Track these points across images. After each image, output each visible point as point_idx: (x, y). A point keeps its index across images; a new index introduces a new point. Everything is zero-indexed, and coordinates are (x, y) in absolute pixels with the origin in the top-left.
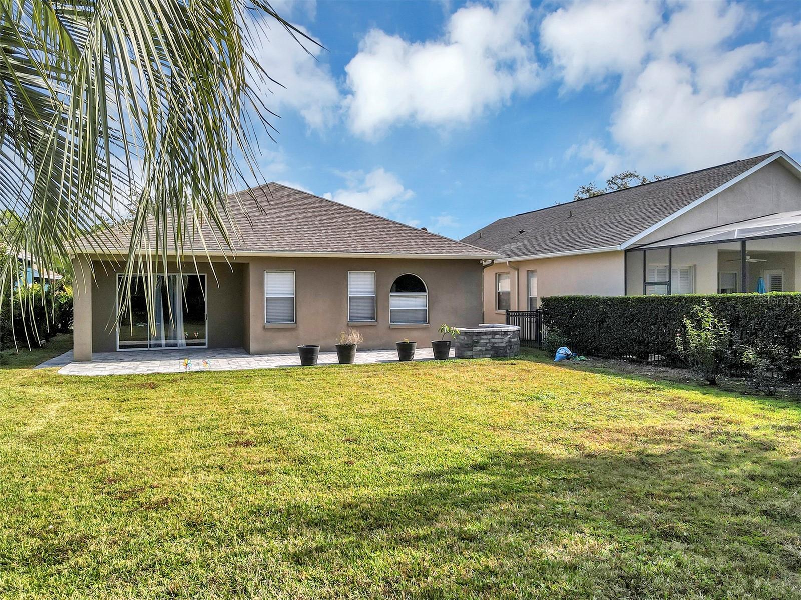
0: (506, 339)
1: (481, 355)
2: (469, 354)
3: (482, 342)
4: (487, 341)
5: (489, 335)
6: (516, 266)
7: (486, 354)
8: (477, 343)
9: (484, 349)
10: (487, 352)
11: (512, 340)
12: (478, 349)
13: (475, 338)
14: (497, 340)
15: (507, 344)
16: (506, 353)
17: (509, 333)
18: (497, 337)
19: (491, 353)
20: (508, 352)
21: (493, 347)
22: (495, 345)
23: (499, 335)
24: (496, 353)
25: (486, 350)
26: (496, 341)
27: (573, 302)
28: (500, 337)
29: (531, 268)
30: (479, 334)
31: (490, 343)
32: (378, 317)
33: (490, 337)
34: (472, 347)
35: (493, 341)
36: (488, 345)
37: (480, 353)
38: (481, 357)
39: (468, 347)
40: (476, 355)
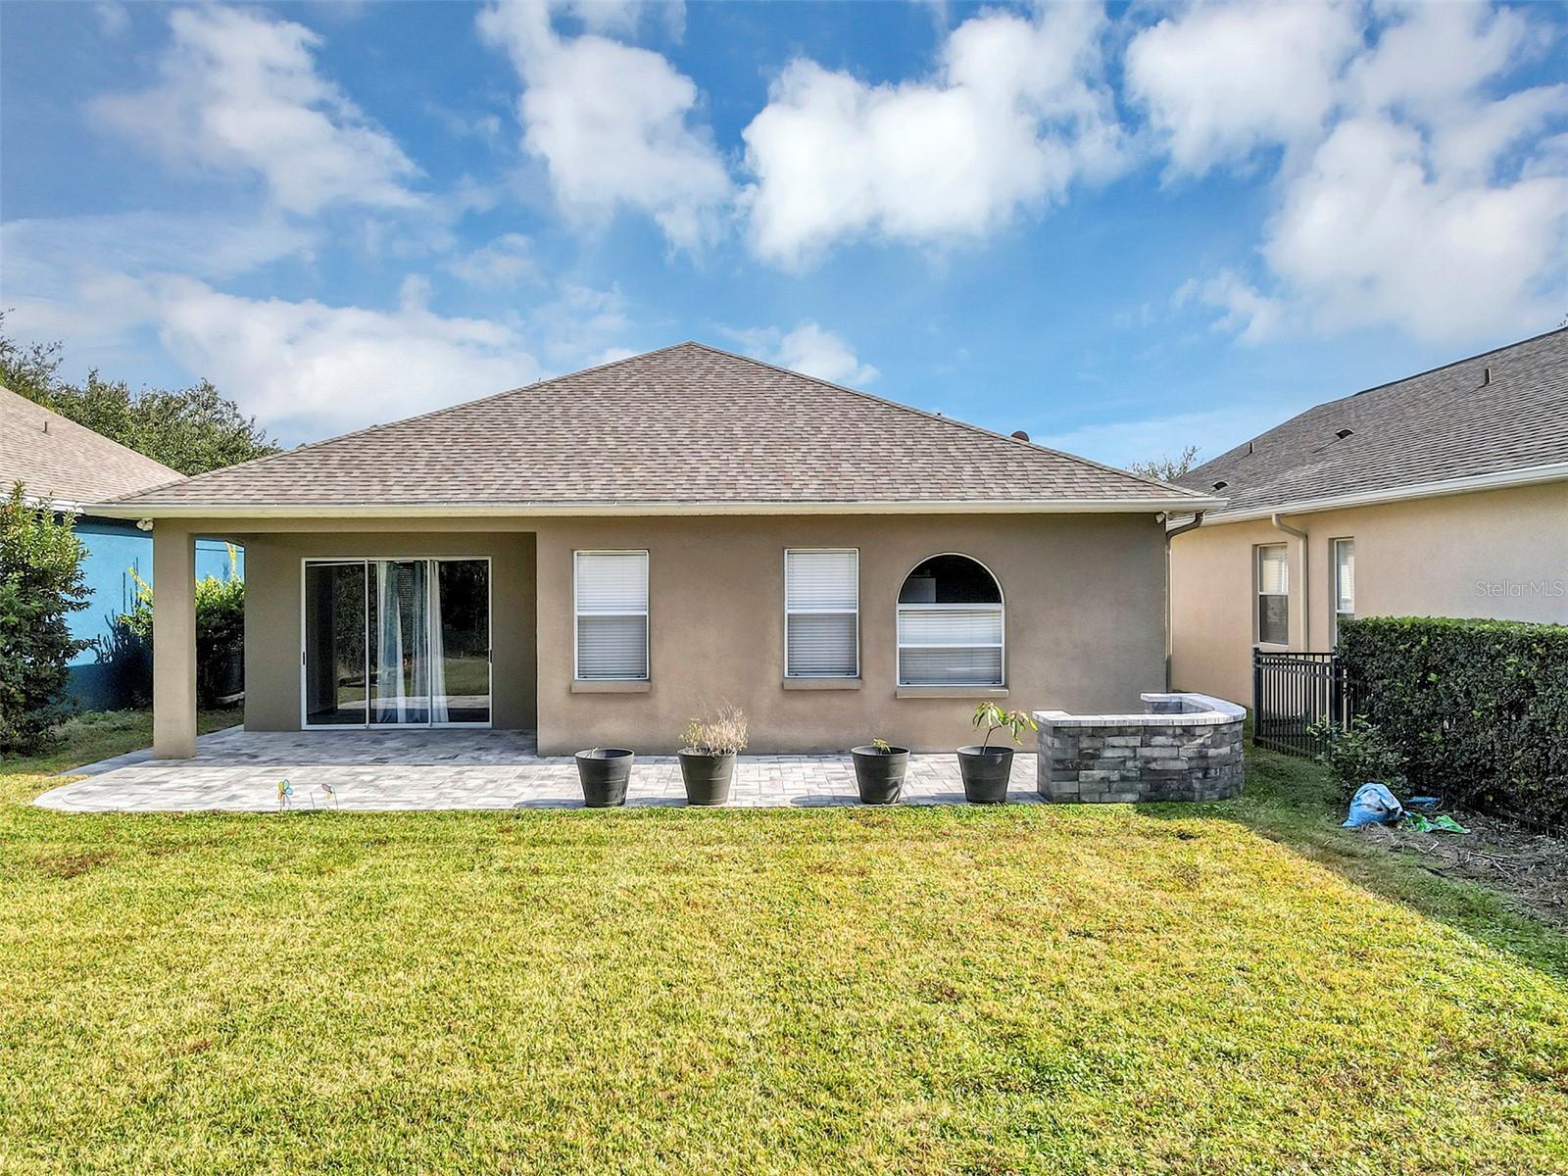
0: (1190, 748)
1: (1105, 792)
2: (1069, 787)
3: (1108, 753)
4: (1128, 753)
5: (1133, 734)
6: (1302, 526)
7: (1123, 791)
8: (1093, 757)
9: (1115, 776)
10: (1127, 785)
11: (1212, 752)
12: (1098, 774)
13: (1085, 743)
14: (1160, 751)
15: (1194, 763)
16: (1190, 788)
17: (1198, 731)
18: (1159, 740)
19: (1140, 786)
20: (1196, 785)
21: (1146, 771)
22: (1153, 766)
23: (1164, 734)
24: (1156, 788)
25: (1123, 779)
26: (1156, 753)
27: (1425, 640)
28: (1170, 741)
29: (1340, 531)
30: (1098, 732)
31: (1135, 758)
32: (864, 666)
33: (1136, 741)
34: (1077, 768)
35: (1146, 752)
36: (1130, 764)
37: (1104, 787)
38: (1106, 797)
39: (1066, 769)
40: (1091, 792)
